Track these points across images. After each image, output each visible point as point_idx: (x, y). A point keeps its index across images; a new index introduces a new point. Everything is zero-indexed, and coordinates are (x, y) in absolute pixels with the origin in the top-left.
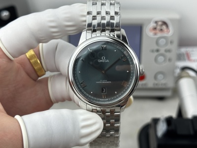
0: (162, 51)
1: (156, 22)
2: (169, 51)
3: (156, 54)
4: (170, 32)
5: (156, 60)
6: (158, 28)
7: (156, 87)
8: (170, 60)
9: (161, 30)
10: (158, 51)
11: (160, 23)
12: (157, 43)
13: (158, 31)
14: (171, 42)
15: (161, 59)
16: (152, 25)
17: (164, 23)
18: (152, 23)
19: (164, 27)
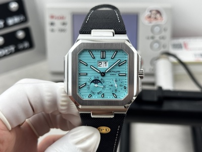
0: (157, 37)
1: (151, 11)
2: (163, 38)
3: (151, 41)
4: (164, 20)
5: (151, 46)
6: (152, 16)
7: (152, 72)
8: (164, 46)
9: (156, 18)
10: (153, 38)
11: (154, 12)
12: (152, 30)
13: (152, 19)
14: (165, 30)
15: (156, 45)
16: (147, 13)
17: (158, 12)
18: (146, 11)
19: (158, 15)
